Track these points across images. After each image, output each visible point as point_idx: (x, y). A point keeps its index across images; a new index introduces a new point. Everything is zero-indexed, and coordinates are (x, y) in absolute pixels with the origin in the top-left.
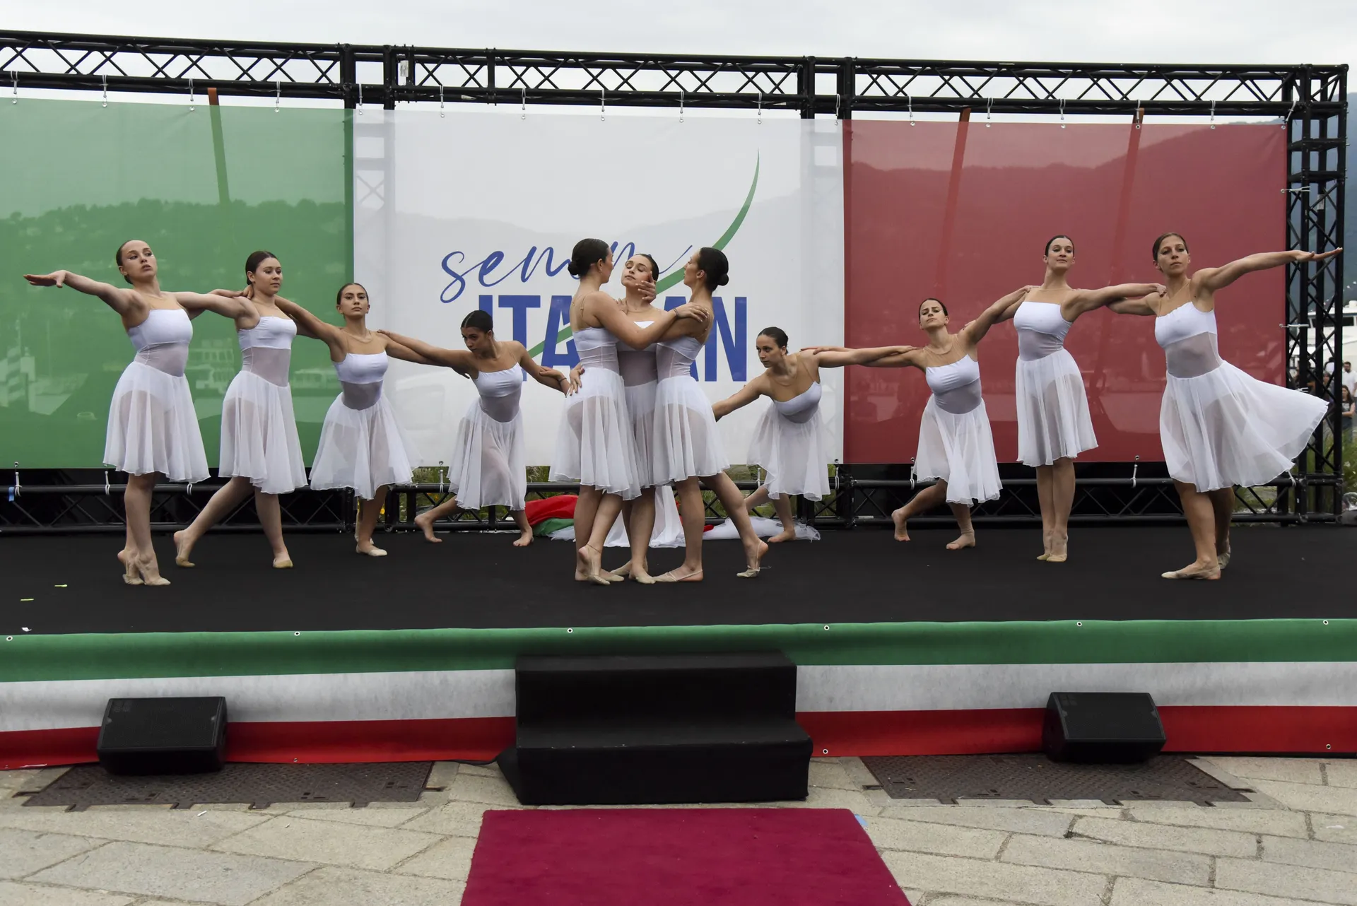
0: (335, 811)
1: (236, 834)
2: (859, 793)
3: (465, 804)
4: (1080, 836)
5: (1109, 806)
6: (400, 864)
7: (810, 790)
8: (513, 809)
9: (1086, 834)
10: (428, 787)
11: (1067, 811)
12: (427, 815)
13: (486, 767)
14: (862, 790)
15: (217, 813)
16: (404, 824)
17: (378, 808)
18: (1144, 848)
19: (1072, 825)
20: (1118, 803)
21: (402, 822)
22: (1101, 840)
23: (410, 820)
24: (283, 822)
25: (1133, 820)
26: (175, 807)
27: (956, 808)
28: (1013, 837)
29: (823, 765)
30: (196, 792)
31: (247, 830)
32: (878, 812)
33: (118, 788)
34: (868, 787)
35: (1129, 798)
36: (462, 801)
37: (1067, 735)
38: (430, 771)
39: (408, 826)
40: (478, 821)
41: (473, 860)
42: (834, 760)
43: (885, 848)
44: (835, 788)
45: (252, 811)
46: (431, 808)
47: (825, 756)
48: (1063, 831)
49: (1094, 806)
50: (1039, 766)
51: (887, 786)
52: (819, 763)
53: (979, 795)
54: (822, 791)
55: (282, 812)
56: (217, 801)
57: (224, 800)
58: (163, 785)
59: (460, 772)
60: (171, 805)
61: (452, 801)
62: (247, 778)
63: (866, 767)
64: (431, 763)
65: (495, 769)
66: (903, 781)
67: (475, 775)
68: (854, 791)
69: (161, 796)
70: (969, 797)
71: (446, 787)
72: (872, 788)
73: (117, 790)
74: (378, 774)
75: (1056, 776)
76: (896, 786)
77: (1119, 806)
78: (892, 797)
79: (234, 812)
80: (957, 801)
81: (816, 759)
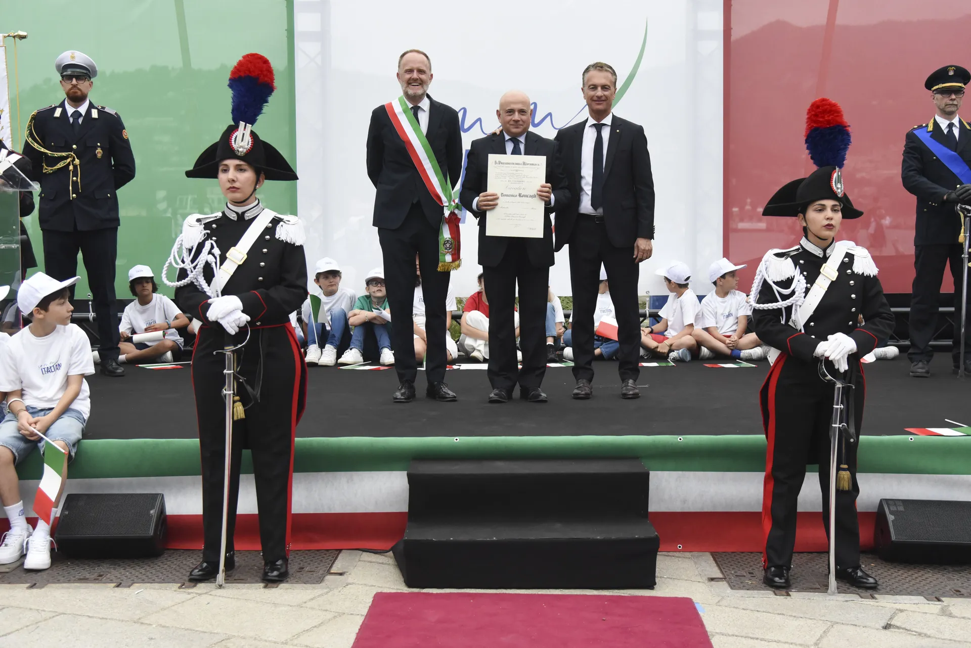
0: (250, 591)
1: (163, 609)
2: (704, 584)
3: (361, 586)
4: (898, 628)
5: (930, 602)
6: (296, 636)
7: (657, 580)
8: (401, 591)
9: (903, 626)
10: (332, 571)
11: (888, 605)
12: (326, 595)
13: (382, 555)
14: (707, 582)
15: (152, 591)
16: (305, 603)
17: (287, 589)
18: (955, 641)
19: (891, 618)
20: (939, 600)
21: (304, 601)
22: (916, 632)
23: (312, 599)
24: (205, 599)
25: (950, 615)
26: (118, 586)
27: (788, 599)
28: (835, 626)
29: (676, 559)
30: (137, 574)
31: (173, 606)
32: (717, 601)
33: (74, 569)
34: (712, 579)
35: (951, 596)
36: (358, 584)
37: (893, 538)
38: (336, 558)
39: (309, 604)
40: (369, 601)
41: (357, 634)
42: (688, 554)
43: (716, 633)
44: (682, 580)
45: (182, 590)
46: (331, 590)
47: (680, 551)
48: (883, 623)
49: (916, 602)
50: (872, 564)
51: (730, 579)
52: (673, 557)
53: (811, 588)
54: (671, 581)
55: (205, 591)
56: (154, 581)
57: (159, 580)
58: (111, 568)
59: (361, 559)
60: (115, 584)
61: (350, 584)
62: (182, 563)
63: (714, 562)
64: (338, 551)
65: (391, 558)
66: (745, 574)
67: (374, 562)
68: (699, 582)
69: (108, 576)
70: (802, 590)
71: (347, 572)
72: (716, 580)
73: (72, 571)
74: (292, 561)
75: (886, 574)
76: (737, 579)
77: (940, 603)
78: (732, 588)
79: (166, 591)
80: (790, 593)
81: (671, 554)
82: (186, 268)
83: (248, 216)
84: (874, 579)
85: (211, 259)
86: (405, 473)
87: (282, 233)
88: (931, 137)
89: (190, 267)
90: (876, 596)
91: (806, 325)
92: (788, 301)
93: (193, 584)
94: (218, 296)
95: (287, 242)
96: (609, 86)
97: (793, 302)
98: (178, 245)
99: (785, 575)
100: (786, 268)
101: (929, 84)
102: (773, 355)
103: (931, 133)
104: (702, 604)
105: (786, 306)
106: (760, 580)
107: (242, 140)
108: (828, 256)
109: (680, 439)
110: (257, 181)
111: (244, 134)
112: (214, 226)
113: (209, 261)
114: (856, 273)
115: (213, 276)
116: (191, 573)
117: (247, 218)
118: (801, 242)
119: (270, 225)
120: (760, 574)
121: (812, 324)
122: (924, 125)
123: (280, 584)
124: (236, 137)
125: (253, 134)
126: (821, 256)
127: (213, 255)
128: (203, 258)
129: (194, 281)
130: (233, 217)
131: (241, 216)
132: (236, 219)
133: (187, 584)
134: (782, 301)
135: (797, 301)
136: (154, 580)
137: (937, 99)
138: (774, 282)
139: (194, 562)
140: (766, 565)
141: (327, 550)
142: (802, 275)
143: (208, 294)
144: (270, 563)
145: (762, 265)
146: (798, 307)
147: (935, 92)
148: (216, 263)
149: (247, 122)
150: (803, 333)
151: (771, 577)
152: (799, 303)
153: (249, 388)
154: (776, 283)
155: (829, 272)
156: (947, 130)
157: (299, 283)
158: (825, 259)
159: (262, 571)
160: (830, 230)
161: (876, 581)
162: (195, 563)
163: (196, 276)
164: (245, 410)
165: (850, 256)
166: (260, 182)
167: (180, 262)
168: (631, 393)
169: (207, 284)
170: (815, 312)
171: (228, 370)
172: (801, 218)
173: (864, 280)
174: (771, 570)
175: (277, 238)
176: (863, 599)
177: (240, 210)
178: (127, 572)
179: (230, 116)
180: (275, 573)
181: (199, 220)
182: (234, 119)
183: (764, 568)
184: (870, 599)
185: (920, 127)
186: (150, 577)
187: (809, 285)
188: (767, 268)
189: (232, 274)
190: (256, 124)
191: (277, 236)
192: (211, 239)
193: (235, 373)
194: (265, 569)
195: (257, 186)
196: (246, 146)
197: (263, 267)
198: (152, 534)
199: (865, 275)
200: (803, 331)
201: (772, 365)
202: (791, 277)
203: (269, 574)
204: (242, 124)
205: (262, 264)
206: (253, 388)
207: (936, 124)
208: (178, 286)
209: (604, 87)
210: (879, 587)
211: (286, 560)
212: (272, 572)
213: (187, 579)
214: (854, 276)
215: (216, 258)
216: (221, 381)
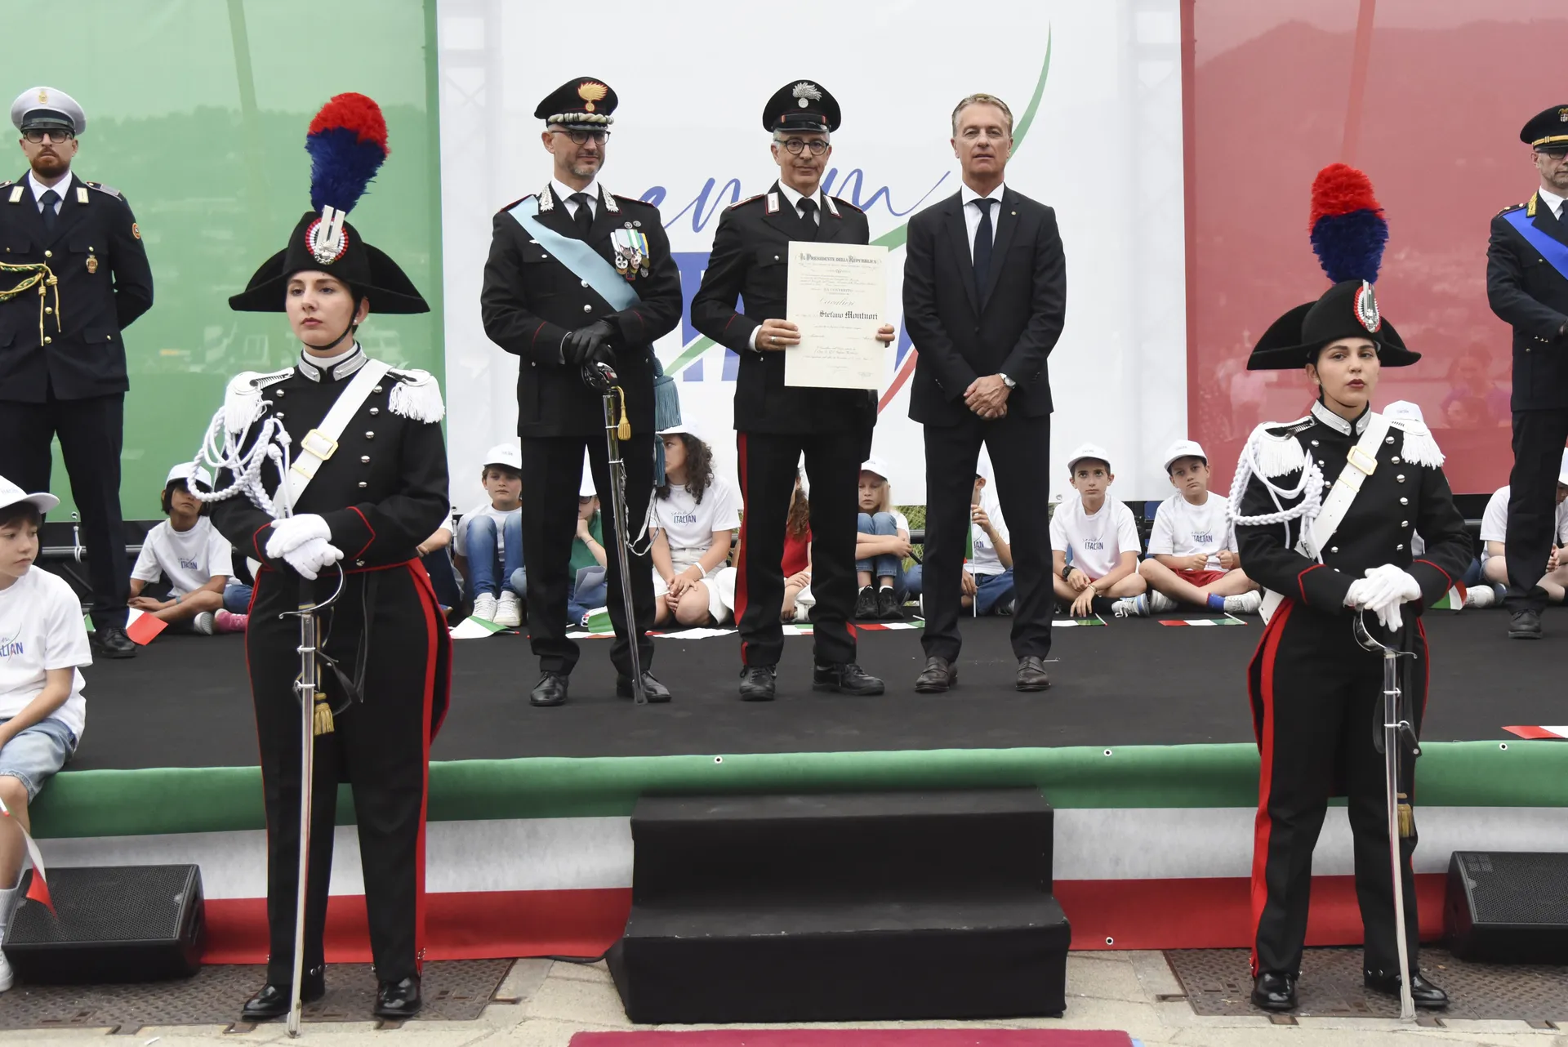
2: (1149, 1006)
3: (548, 1023)
5: (1536, 1031)
7: (1067, 1001)
8: (621, 1030)
10: (498, 997)
11: (1467, 1038)
12: (485, 1041)
13: (588, 966)
14: (1154, 1002)
15: (176, 1040)
17: (418, 1030)
20: (1551, 1026)
26: (114, 1032)
27: (1294, 1030)
29: (1104, 963)
30: (150, 1009)
32: (1171, 1035)
33: (35, 1005)
34: (1164, 998)
36: (545, 1018)
37: (1475, 919)
38: (507, 973)
42: (1123, 954)
44: (1113, 999)
45: (228, 1036)
46: (495, 1030)
47: (1109, 949)
49: (1512, 1030)
50: (1440, 967)
51: (1194, 996)
52: (1098, 961)
53: (1333, 1010)
54: (1092, 1002)
55: (270, 1038)
56: (180, 1022)
57: (189, 1020)
58: (103, 1000)
59: (551, 974)
60: (109, 1029)
61: (530, 1019)
62: (231, 987)
63: (1168, 967)
64: (511, 962)
65: (604, 971)
66: (1221, 988)
67: (574, 979)
68: (1141, 1003)
69: (98, 1014)
70: (1317, 1013)
71: (526, 998)
72: (1170, 998)
73: (33, 1007)
74: (428, 979)
75: (1462, 982)
76: (1207, 996)
77: (1554, 1031)
78: (1197, 1013)
79: (200, 1038)
80: (1297, 1019)
81: (1094, 954)
82: (230, 467)
83: (339, 373)
84: (1443, 992)
85: (274, 450)
86: (627, 820)
87: (402, 402)
88: (1533, 224)
89: (236, 465)
90: (1445, 1021)
91: (1326, 551)
92: (1292, 510)
93: (248, 1026)
94: (287, 516)
95: (409, 418)
96: (1000, 130)
97: (1302, 511)
98: (216, 426)
99: (1288, 987)
100: (1287, 455)
101: (1528, 134)
102: (1269, 605)
103: (1533, 219)
104: (1146, 1041)
105: (1290, 519)
106: (1247, 997)
107: (328, 238)
108: (1359, 433)
109: (1108, 753)
110: (356, 312)
111: (331, 227)
112: (280, 392)
113: (270, 455)
114: (1407, 461)
115: (279, 481)
116: (245, 1006)
117: (337, 378)
118: (1312, 410)
119: (380, 388)
120: (1247, 986)
121: (1335, 549)
122: (1521, 205)
123: (404, 1021)
124: (317, 233)
125: (347, 228)
126: (1348, 433)
127: (279, 444)
128: (261, 451)
129: (245, 489)
130: (313, 375)
131: (327, 374)
132: (318, 379)
133: (239, 1024)
134: (1285, 509)
135: (1309, 510)
136: (179, 1020)
137: (1541, 161)
138: (1269, 479)
139: (251, 987)
140: (1257, 970)
141: (491, 960)
142: (1315, 466)
143: (269, 513)
144: (388, 984)
145: (1248, 449)
146: (1311, 520)
147: (1537, 149)
148: (283, 458)
149: (337, 206)
150: (1322, 566)
151: (1262, 991)
152: (1312, 514)
153: (343, 677)
154: (1273, 480)
155: (1362, 460)
156: (1561, 212)
157: (432, 488)
158: (1354, 438)
159: (374, 1000)
160: (1359, 389)
161: (1445, 995)
162: (254, 988)
163: (248, 481)
164: (334, 718)
165: (1396, 434)
166: (360, 314)
167: (219, 456)
168: (1034, 680)
169: (267, 496)
170: (1339, 528)
171: (306, 646)
172: (1311, 371)
173: (1422, 475)
174: (1264, 980)
175: (392, 411)
176: (1421, 1028)
177: (325, 363)
178: (132, 1005)
179: (309, 197)
180: (399, 1002)
181: (254, 383)
182: (314, 203)
183: (1253, 976)
184: (1433, 1026)
185: (1515, 208)
186: (173, 1013)
187: (1328, 483)
188: (1256, 455)
189: (312, 477)
190: (353, 211)
191: (391, 408)
192: (275, 417)
193: (318, 652)
194: (379, 997)
195: (355, 321)
196: (335, 248)
197: (367, 464)
198: (177, 937)
199: (1423, 465)
200: (1321, 562)
201: (1267, 623)
202: (1298, 469)
203: (387, 1005)
204: (328, 210)
205: (365, 458)
206: (351, 679)
207: (1541, 203)
208: (216, 500)
209: (991, 130)
210: (1450, 1006)
211: (416, 979)
212: (391, 1001)
213: (239, 1016)
214: (1404, 466)
215: (282, 449)
216: (294, 664)
